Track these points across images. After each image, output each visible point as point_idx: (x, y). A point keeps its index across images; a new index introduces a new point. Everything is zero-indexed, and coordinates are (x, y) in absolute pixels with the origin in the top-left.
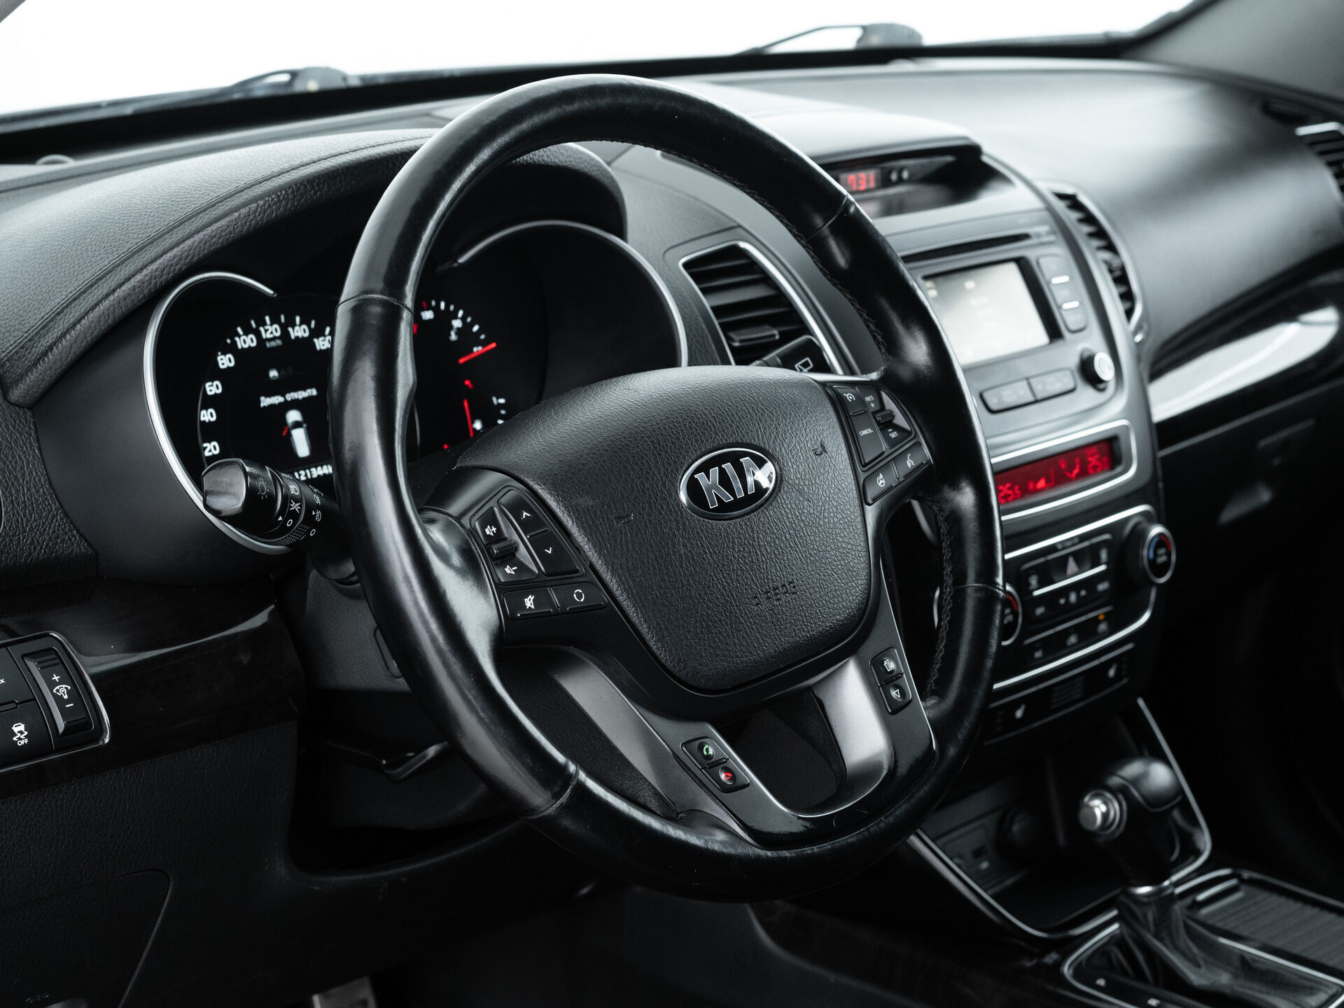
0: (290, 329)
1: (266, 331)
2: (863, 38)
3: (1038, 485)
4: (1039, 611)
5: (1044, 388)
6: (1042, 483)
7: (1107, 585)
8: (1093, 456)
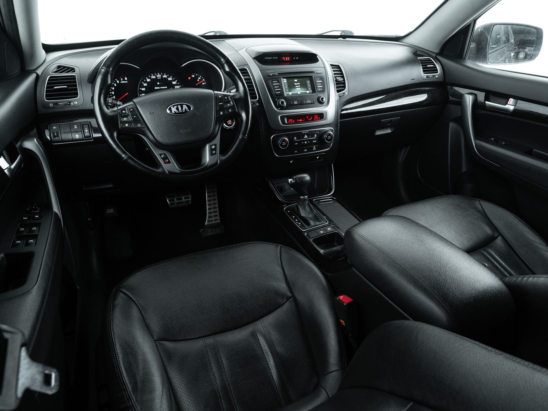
0: (163, 76)
1: (158, 76)
2: (341, 33)
3: (300, 121)
4: (296, 144)
5: (306, 102)
6: (301, 120)
7: (316, 141)
8: (316, 116)
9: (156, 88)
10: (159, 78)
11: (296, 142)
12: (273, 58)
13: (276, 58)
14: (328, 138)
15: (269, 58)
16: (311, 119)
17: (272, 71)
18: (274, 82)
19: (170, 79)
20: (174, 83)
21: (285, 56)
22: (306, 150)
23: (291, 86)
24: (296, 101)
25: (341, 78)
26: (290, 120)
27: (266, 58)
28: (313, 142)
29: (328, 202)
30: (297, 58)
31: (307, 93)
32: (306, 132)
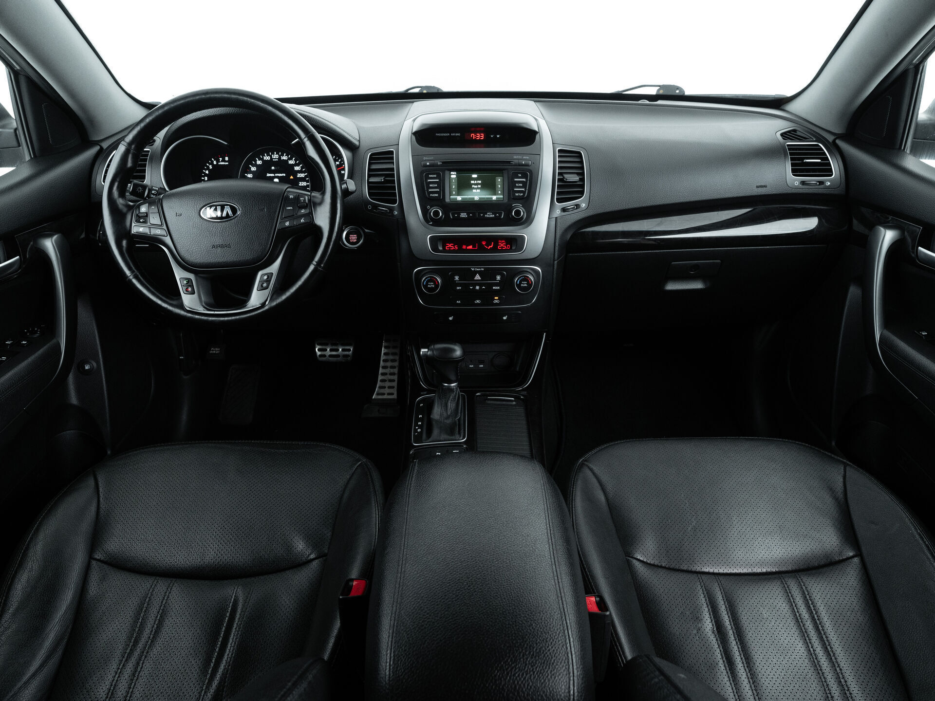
0: (281, 157)
1: (274, 156)
2: (658, 90)
3: (468, 247)
4: (458, 288)
5: (484, 215)
6: (471, 247)
7: (499, 288)
8: (502, 243)
9: (268, 175)
10: (275, 160)
11: (459, 285)
12: (452, 134)
13: (457, 134)
14: (522, 285)
15: (444, 135)
16: (491, 247)
17: (433, 158)
18: (430, 176)
19: (291, 162)
20: (297, 168)
21: (475, 132)
22: (478, 301)
23: (464, 185)
24: (465, 212)
25: (576, 175)
26: (448, 245)
27: (438, 135)
28: (494, 288)
29: (504, 403)
30: (498, 136)
31: (494, 199)
32: (479, 270)
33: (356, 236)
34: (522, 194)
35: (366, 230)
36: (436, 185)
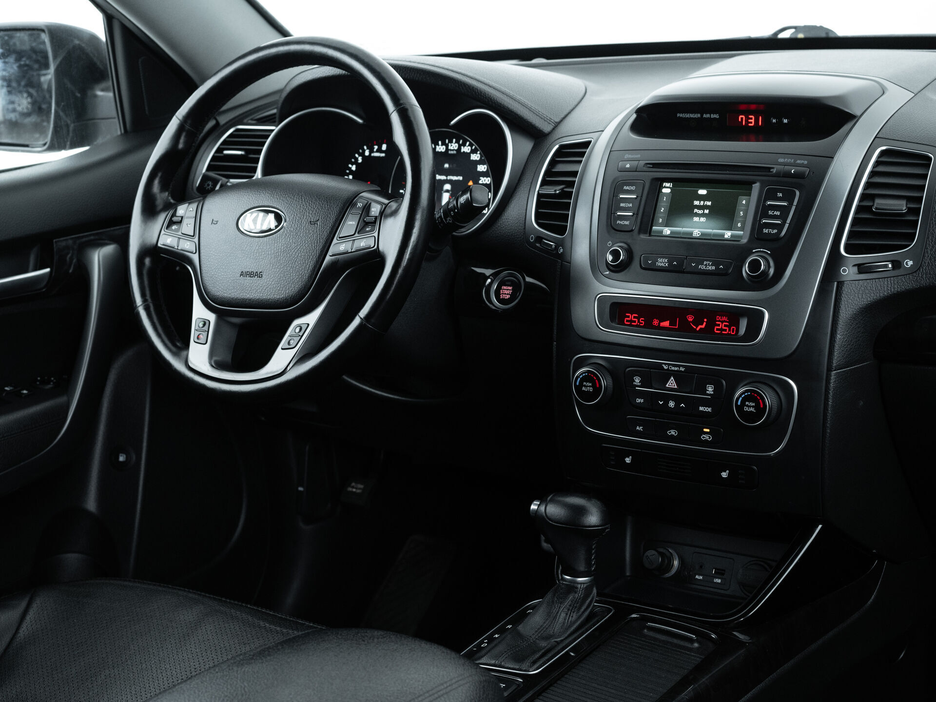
0: (462, 147)
1: (451, 145)
3: (662, 324)
4: (639, 400)
5: (697, 266)
6: (666, 324)
7: (710, 410)
8: (722, 322)
9: (438, 177)
10: (452, 152)
11: (641, 394)
12: (705, 116)
13: (713, 116)
14: (746, 409)
15: (692, 116)
16: (703, 326)
17: (639, 156)
19: (475, 157)
20: (481, 168)
21: (747, 113)
22: (673, 432)
23: (680, 208)
24: (666, 258)
25: (904, 202)
26: (629, 317)
27: (681, 115)
28: (701, 409)
29: (675, 641)
30: (785, 121)
31: (726, 236)
32: (676, 369)
33: (510, 288)
34: (775, 231)
35: (528, 279)
36: (631, 205)
